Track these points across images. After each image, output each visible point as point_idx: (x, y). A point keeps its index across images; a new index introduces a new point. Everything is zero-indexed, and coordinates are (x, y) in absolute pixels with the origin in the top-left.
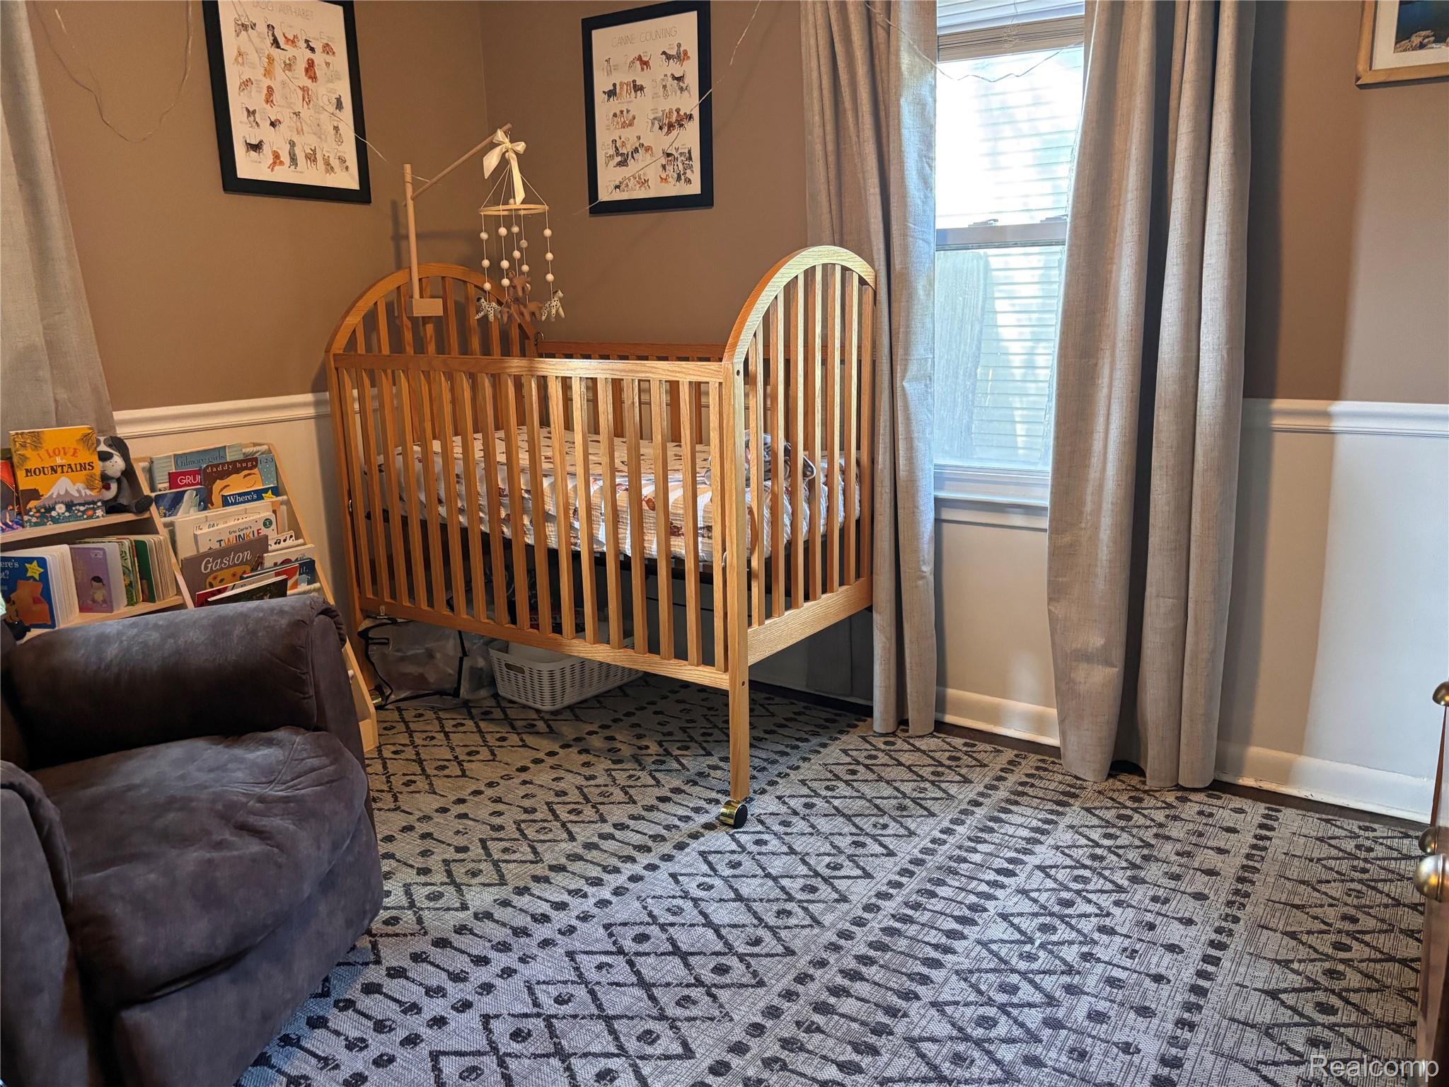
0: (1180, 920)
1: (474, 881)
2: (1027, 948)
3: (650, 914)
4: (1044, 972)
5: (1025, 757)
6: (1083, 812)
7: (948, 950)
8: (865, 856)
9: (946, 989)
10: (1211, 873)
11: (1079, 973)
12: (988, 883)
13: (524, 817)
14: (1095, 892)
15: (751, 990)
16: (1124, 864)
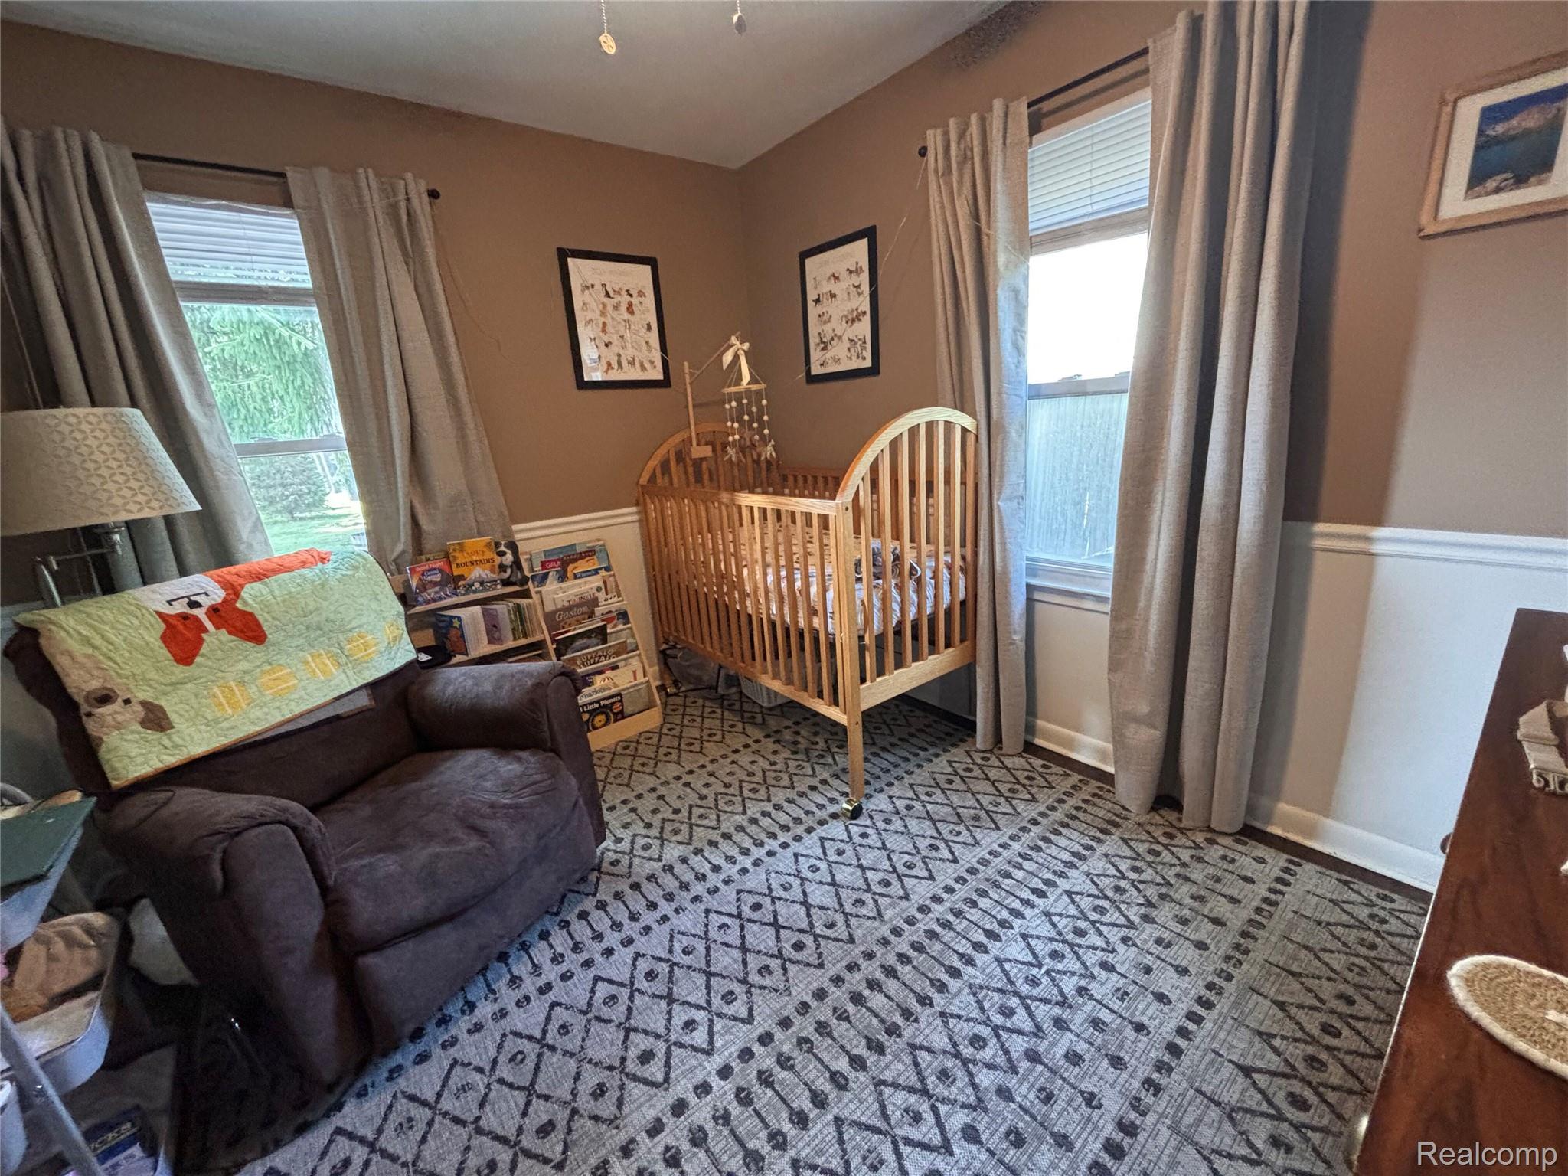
0: (1176, 968)
1: (674, 838)
2: (1035, 971)
3: (769, 888)
4: (1041, 1000)
5: (1087, 783)
6: (1121, 842)
7: (970, 961)
8: (935, 859)
9: (955, 1001)
10: (1217, 922)
11: (1070, 1006)
12: (1022, 900)
13: (723, 790)
14: (1108, 924)
15: (812, 969)
16: (1142, 901)
